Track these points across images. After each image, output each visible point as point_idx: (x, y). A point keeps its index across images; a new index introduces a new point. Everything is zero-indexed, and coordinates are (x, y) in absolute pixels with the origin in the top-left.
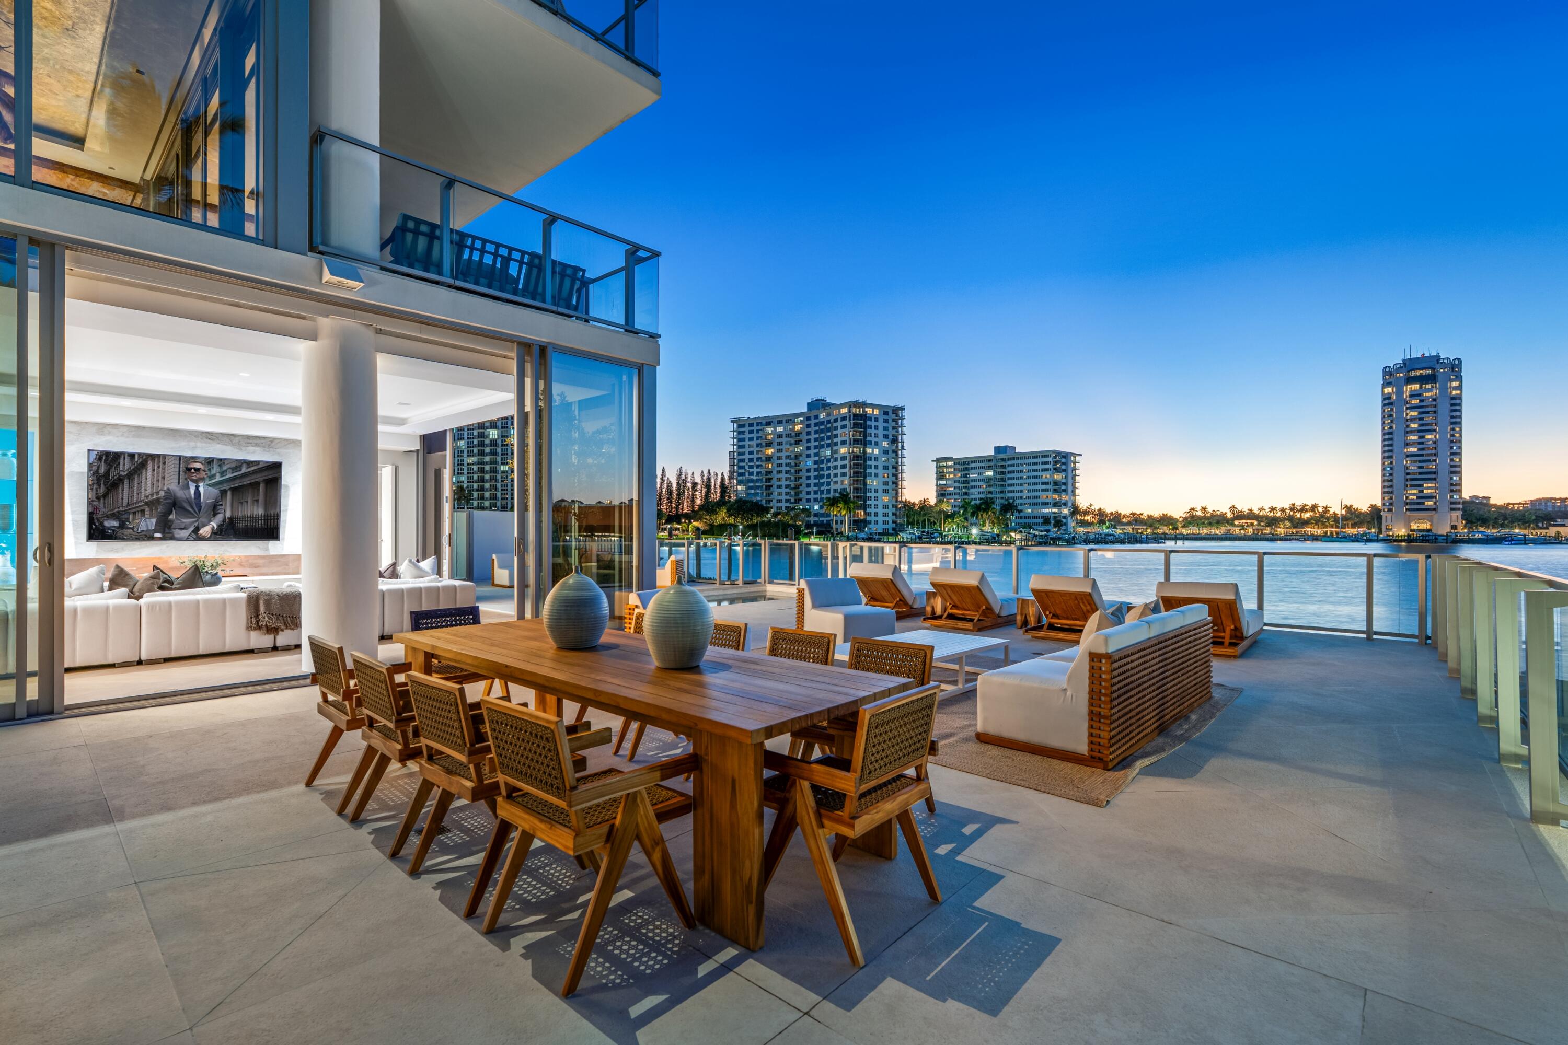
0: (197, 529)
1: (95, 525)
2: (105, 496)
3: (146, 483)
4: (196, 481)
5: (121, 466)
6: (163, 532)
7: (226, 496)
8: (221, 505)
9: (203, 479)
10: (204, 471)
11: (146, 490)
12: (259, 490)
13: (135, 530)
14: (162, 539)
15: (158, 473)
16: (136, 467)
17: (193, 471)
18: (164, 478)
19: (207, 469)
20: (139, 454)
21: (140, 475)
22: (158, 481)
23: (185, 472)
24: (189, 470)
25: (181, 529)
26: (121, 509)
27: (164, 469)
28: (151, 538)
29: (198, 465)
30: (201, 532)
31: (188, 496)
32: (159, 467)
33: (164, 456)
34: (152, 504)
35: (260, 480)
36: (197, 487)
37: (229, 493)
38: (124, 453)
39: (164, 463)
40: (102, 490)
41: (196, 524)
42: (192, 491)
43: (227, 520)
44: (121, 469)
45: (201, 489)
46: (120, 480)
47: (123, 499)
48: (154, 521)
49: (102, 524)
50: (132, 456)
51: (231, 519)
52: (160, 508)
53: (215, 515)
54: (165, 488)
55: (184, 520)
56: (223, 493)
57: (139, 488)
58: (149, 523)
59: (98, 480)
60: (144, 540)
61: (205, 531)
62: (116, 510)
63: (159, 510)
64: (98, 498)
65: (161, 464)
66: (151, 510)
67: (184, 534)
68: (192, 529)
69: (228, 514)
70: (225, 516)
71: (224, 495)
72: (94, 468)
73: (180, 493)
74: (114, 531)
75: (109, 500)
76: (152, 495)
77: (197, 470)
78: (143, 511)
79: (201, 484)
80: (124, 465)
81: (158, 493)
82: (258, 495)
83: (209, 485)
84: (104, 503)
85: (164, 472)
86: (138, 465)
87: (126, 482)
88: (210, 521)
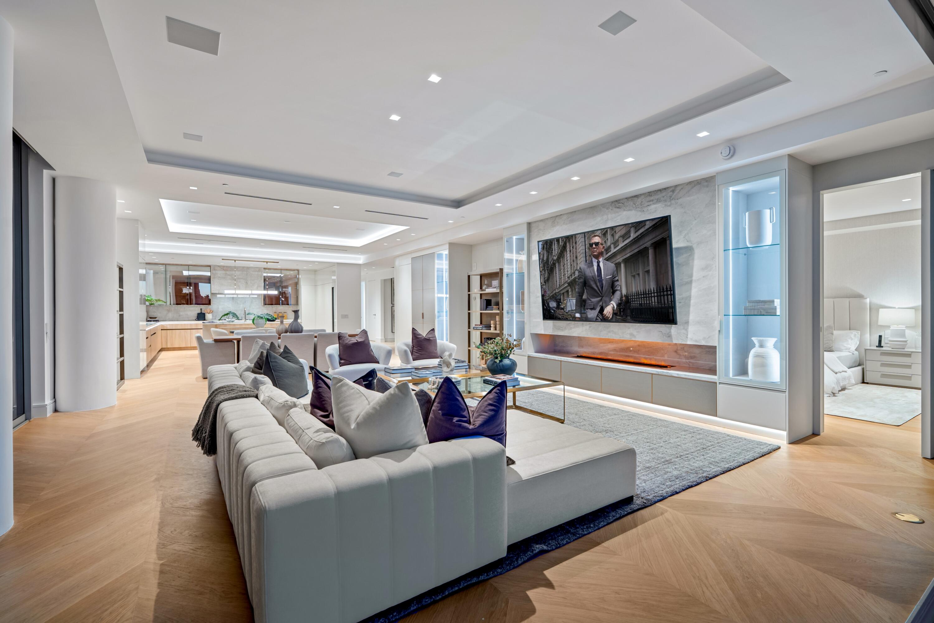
0: (602, 310)
1: (546, 306)
2: (548, 280)
3: (567, 264)
4: (597, 257)
5: (554, 251)
6: (581, 313)
7: (620, 271)
8: (618, 280)
9: (601, 254)
10: (602, 244)
11: (567, 271)
12: (648, 257)
13: (565, 310)
14: (581, 319)
15: (573, 254)
16: (561, 251)
17: (594, 246)
18: (576, 258)
19: (603, 242)
20: (562, 237)
21: (563, 257)
22: (574, 261)
23: (589, 249)
24: (591, 245)
25: (591, 309)
26: (557, 291)
27: (576, 249)
28: (574, 319)
29: (597, 239)
30: (605, 312)
31: (593, 275)
32: (573, 247)
33: (575, 235)
34: (572, 284)
35: (648, 244)
36: (598, 263)
37: (622, 265)
38: (553, 239)
39: (576, 243)
40: (546, 275)
41: (601, 304)
42: (595, 268)
43: (624, 298)
44: (554, 255)
45: (601, 265)
46: (554, 264)
47: (556, 281)
48: (574, 301)
49: (548, 304)
50: (558, 240)
51: (626, 296)
52: (577, 288)
53: (614, 292)
54: (578, 268)
55: (593, 300)
56: (618, 265)
57: (564, 269)
58: (572, 303)
59: (544, 266)
60: (570, 320)
61: (608, 311)
62: (554, 292)
63: (577, 290)
64: (545, 282)
65: (574, 244)
66: (572, 291)
67: (592, 314)
68: (598, 309)
69: (624, 292)
70: (621, 294)
71: (618, 268)
72: (542, 257)
73: (588, 273)
74: (554, 310)
75: (550, 283)
76: (571, 275)
77: (597, 244)
78: (568, 291)
79: (601, 260)
80: (555, 250)
81: (574, 273)
82: (648, 265)
83: (607, 259)
84: (548, 287)
85: (576, 252)
86: (562, 248)
87: (557, 264)
88: (611, 300)
